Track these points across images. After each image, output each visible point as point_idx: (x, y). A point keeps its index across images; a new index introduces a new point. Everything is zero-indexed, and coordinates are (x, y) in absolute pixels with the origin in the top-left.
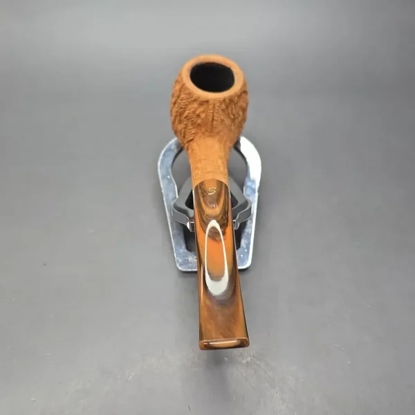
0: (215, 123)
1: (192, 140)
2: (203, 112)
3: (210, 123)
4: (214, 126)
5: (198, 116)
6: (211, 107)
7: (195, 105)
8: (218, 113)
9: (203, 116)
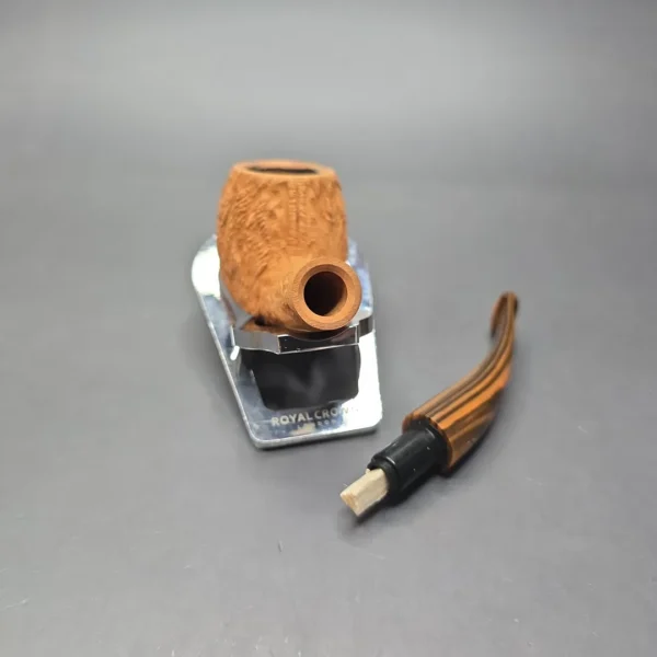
0: (301, 224)
1: (265, 268)
2: (279, 206)
3: (293, 225)
4: (302, 230)
5: (272, 215)
6: (292, 192)
7: (265, 196)
8: (304, 204)
9: (280, 213)
